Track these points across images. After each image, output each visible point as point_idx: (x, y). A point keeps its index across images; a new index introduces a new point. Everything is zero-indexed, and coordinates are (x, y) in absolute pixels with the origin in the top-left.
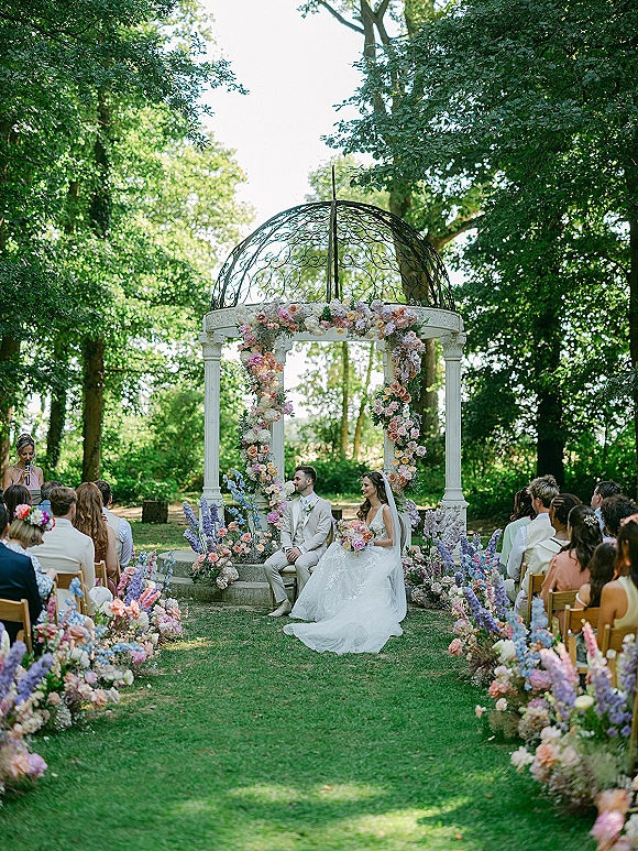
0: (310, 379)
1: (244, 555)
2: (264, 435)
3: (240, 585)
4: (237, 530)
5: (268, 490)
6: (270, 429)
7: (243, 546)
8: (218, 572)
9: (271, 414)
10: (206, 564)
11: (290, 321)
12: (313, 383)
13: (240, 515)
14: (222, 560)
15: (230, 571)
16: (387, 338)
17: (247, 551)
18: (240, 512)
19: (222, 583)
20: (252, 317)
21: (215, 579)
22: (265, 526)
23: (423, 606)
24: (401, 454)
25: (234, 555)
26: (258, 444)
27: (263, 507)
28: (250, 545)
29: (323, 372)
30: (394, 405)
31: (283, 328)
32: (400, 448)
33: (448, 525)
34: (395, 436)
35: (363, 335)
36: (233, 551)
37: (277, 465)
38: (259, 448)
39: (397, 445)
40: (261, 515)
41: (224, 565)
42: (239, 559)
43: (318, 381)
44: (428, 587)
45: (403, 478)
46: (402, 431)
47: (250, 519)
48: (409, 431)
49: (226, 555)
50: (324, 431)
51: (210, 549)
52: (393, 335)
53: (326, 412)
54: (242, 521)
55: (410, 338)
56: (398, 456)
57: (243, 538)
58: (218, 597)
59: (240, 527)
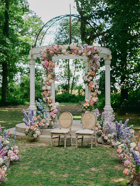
0: (60, 74)
1: (42, 127)
2: (49, 87)
3: (41, 136)
4: (40, 118)
5: (50, 105)
6: (51, 85)
7: (42, 123)
8: (34, 133)
9: (51, 81)
10: (30, 130)
11: (57, 51)
12: (61, 75)
13: (41, 113)
14: (35, 129)
15: (38, 132)
16: (88, 56)
17: (43, 125)
18: (41, 112)
19: (35, 136)
20: (45, 50)
21: (33, 135)
22: (49, 117)
23: (101, 144)
24: (93, 93)
25: (39, 126)
26: (47, 90)
27: (49, 111)
28: (44, 123)
29: (63, 72)
30: (91, 78)
31: (55, 53)
32: (92, 92)
33: (108, 117)
34: (91, 88)
35: (81, 55)
36: (39, 125)
37: (53, 97)
38: (47, 92)
39: (91, 91)
40: (48, 113)
41: (36, 130)
42: (41, 128)
43: (62, 74)
44: (103, 137)
45: (94, 101)
46: (93, 86)
47: (44, 115)
48: (95, 86)
49: (36, 127)
50: (64, 86)
51: (31, 125)
52: (91, 55)
53: (64, 82)
54: (42, 115)
55: (96, 56)
56: (92, 94)
57: (42, 121)
58: (34, 141)
59: (41, 117)
